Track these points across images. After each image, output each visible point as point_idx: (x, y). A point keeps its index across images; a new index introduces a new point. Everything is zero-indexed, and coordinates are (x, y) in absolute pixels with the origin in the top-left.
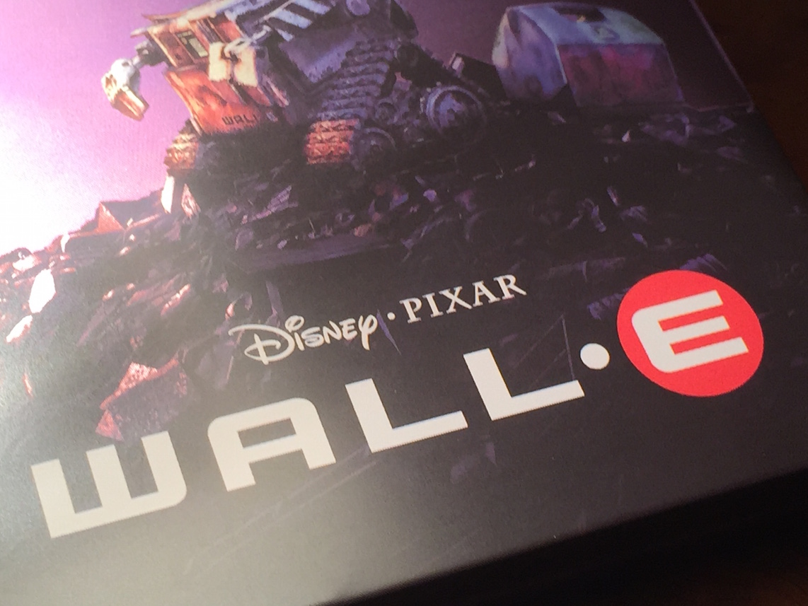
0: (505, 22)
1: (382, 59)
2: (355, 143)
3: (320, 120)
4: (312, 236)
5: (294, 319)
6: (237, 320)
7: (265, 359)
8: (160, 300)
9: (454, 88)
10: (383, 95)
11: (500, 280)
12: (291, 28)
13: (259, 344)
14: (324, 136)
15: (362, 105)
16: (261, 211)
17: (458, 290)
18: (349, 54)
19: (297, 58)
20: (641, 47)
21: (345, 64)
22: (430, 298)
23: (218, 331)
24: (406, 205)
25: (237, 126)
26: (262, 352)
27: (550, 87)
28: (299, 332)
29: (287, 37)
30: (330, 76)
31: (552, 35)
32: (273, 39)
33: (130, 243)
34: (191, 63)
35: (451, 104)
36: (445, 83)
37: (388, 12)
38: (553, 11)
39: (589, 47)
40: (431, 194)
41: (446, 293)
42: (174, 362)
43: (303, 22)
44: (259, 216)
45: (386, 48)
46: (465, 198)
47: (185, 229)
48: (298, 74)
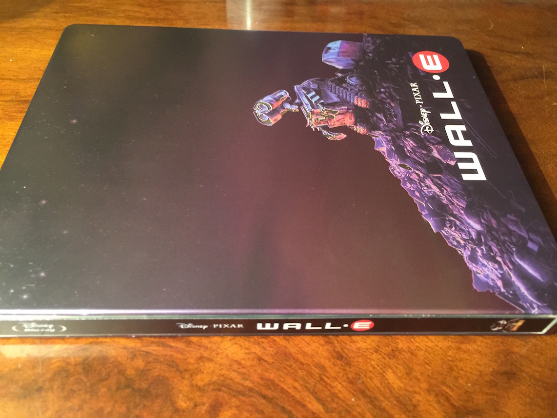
0: (328, 63)
1: (335, 87)
2: (364, 98)
3: (353, 103)
4: (393, 113)
5: (420, 122)
6: (419, 132)
7: (432, 130)
8: (411, 145)
9: (348, 77)
10: (347, 89)
11: (411, 86)
12: (319, 100)
13: (427, 130)
14: (360, 103)
15: (350, 94)
16: (383, 121)
17: (414, 93)
18: (331, 92)
19: (330, 101)
20: (341, 44)
21: (335, 94)
22: (415, 98)
23: (423, 137)
24: (385, 95)
25: (352, 118)
26: (430, 130)
27: (352, 62)
28: (424, 123)
29: (322, 101)
30: (338, 96)
31: (334, 57)
32: (322, 104)
33: (391, 146)
34: (327, 122)
35: (354, 79)
36: (346, 78)
37: (318, 81)
38: (326, 55)
39: (339, 52)
40: (382, 90)
41: (414, 96)
42: (432, 147)
43: (318, 97)
44: (385, 121)
45: (331, 85)
46: (385, 85)
47: (386, 135)
48: (336, 103)
